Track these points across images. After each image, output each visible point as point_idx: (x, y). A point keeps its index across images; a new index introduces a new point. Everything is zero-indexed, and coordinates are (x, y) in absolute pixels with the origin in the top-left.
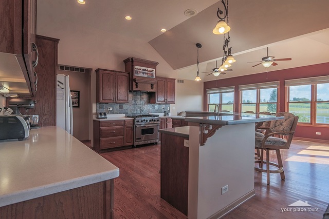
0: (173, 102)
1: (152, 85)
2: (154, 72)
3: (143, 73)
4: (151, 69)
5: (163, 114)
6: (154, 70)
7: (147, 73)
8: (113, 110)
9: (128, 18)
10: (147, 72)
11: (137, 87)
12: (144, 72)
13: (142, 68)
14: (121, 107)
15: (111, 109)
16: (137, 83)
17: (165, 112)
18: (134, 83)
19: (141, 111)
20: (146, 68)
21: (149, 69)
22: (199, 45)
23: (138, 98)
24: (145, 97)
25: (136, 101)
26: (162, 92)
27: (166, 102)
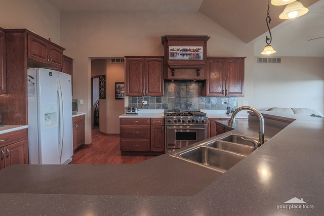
0: (240, 95)
1: (198, 71)
2: (201, 51)
3: (183, 55)
4: (195, 48)
5: (226, 111)
6: (202, 48)
7: (190, 54)
8: (148, 104)
10: (189, 52)
11: (173, 75)
12: (184, 52)
13: (181, 48)
14: (159, 101)
15: (146, 103)
16: (173, 70)
17: (228, 108)
18: (169, 70)
19: (188, 105)
20: (188, 48)
21: (192, 48)
23: (183, 89)
24: (194, 87)
25: (183, 93)
26: (217, 80)
27: (226, 94)
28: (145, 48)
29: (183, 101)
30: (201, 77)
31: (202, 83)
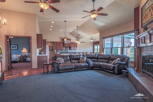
0: (77, 49)
1: (69, 45)
6: (70, 41)
7: (68, 42)
9: (61, 30)
14: (62, 51)
16: (65, 45)
19: (67, 52)
22: (79, 35)
24: (68, 48)
25: (66, 49)
26: (73, 47)
27: (74, 49)
28: (59, 40)
29: (66, 51)
30: (70, 46)
31: (70, 47)
